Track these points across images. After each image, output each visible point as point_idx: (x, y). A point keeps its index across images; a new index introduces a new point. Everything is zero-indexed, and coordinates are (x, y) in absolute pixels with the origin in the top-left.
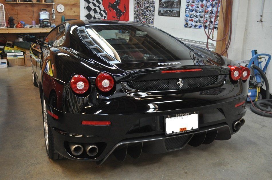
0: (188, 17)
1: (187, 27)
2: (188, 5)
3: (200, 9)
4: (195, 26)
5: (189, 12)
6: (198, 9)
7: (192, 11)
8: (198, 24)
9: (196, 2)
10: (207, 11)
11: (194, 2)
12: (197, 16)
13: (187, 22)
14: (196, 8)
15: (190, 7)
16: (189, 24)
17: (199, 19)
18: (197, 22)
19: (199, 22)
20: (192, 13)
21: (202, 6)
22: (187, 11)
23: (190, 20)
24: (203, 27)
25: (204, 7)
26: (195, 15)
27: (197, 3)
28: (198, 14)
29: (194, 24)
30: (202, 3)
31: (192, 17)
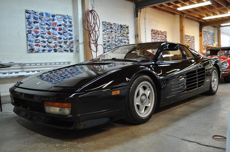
0: (33, 42)
1: (32, 51)
2: (30, 30)
3: (47, 35)
4: (44, 51)
5: (33, 38)
6: (45, 35)
7: (37, 37)
8: (47, 48)
9: (41, 29)
10: (55, 37)
11: (38, 29)
12: (44, 42)
13: (31, 47)
14: (43, 35)
15: (33, 33)
16: (35, 49)
17: (47, 45)
18: (45, 47)
19: (48, 47)
20: (37, 39)
21: (49, 33)
22: (30, 37)
23: (36, 45)
24: (53, 51)
25: (52, 34)
26: (41, 40)
27: (43, 30)
28: (46, 40)
29: (42, 48)
30: (49, 31)
31: (38, 43)
